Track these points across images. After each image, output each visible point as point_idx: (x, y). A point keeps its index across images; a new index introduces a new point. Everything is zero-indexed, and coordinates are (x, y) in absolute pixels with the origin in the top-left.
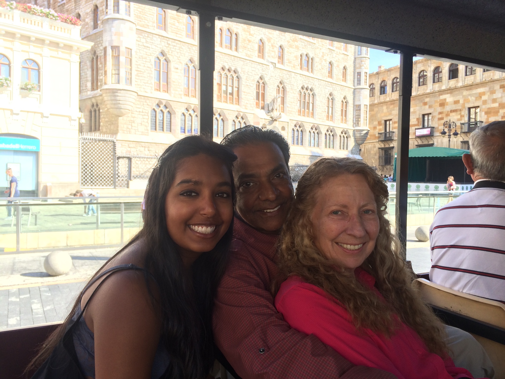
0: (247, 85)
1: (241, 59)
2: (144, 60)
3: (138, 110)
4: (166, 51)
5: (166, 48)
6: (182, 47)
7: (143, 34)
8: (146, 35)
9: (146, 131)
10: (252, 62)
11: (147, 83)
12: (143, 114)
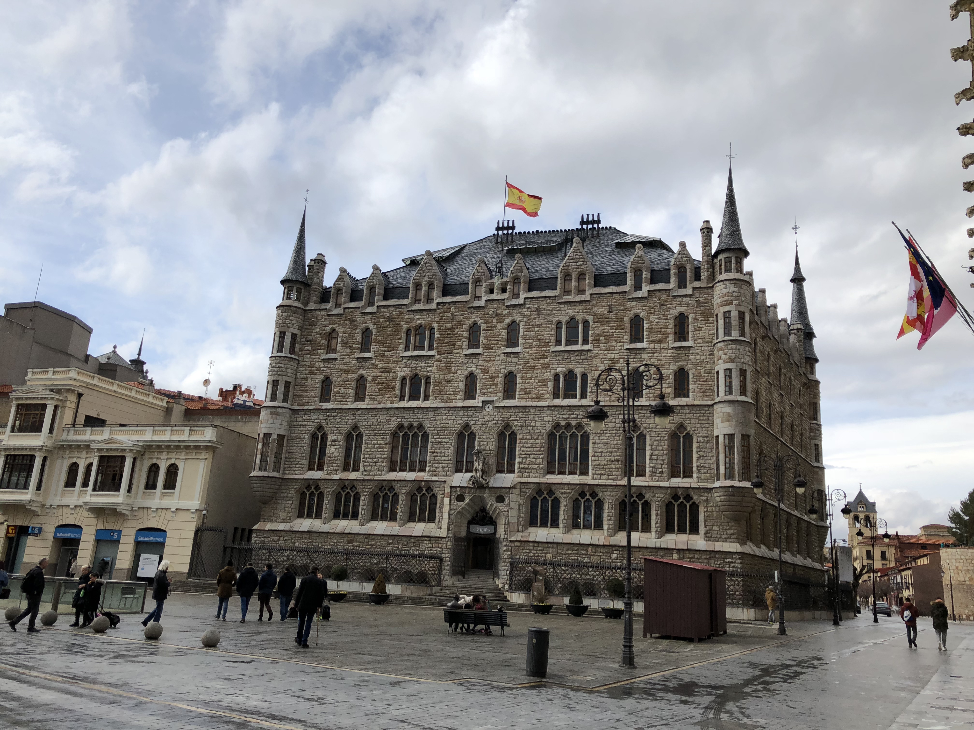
0: (439, 442)
1: (430, 409)
2: (298, 440)
3: (282, 495)
4: (324, 423)
5: (324, 421)
6: (345, 414)
7: (300, 413)
8: (303, 413)
9: (288, 518)
10: (449, 409)
11: (298, 464)
12: (288, 499)
